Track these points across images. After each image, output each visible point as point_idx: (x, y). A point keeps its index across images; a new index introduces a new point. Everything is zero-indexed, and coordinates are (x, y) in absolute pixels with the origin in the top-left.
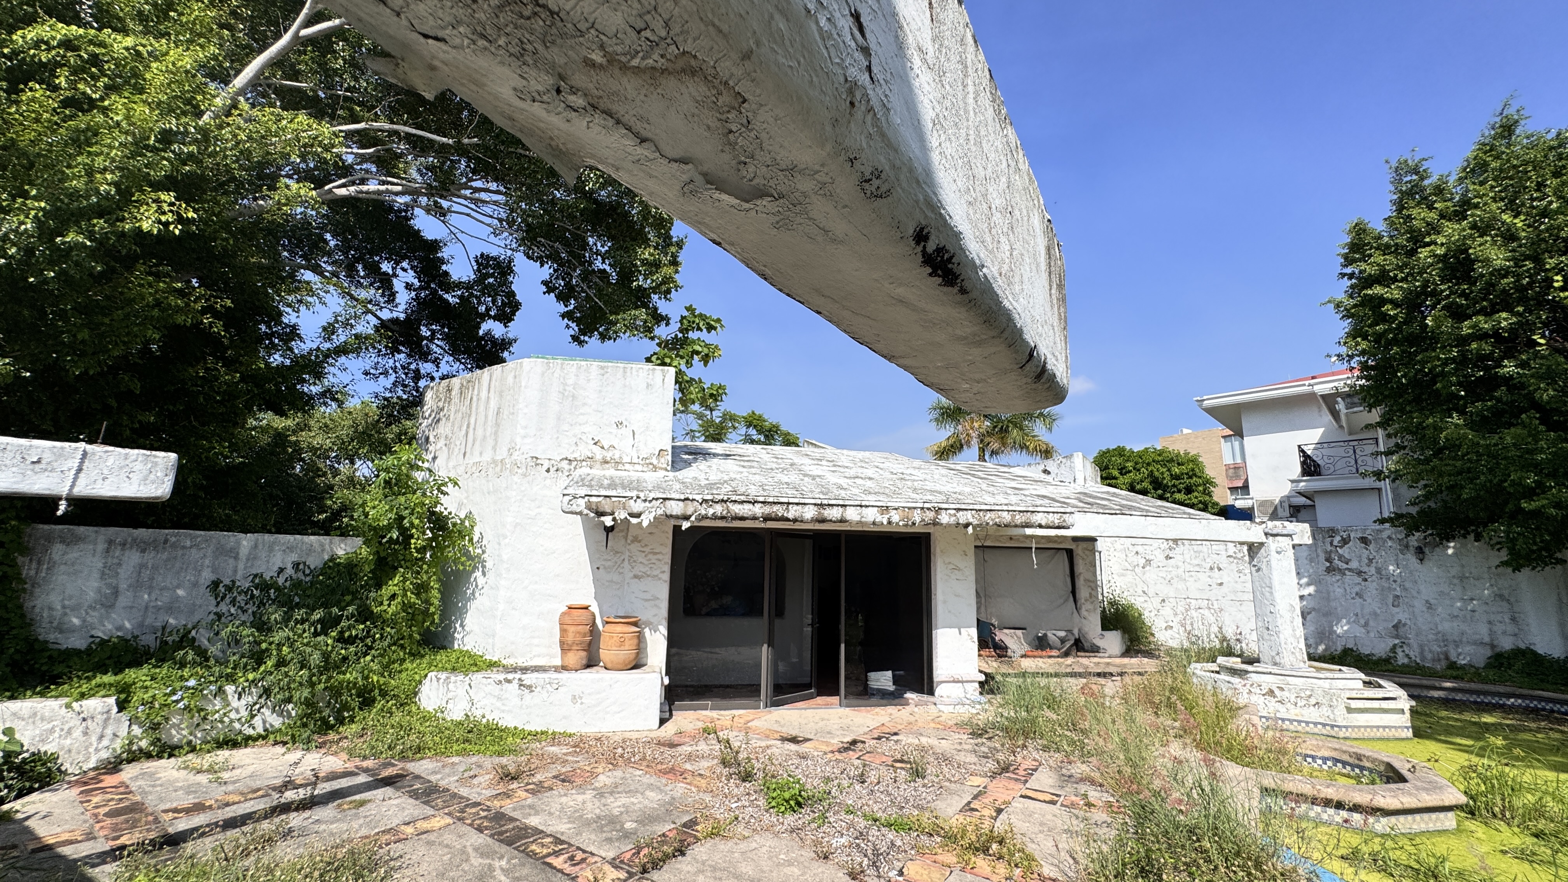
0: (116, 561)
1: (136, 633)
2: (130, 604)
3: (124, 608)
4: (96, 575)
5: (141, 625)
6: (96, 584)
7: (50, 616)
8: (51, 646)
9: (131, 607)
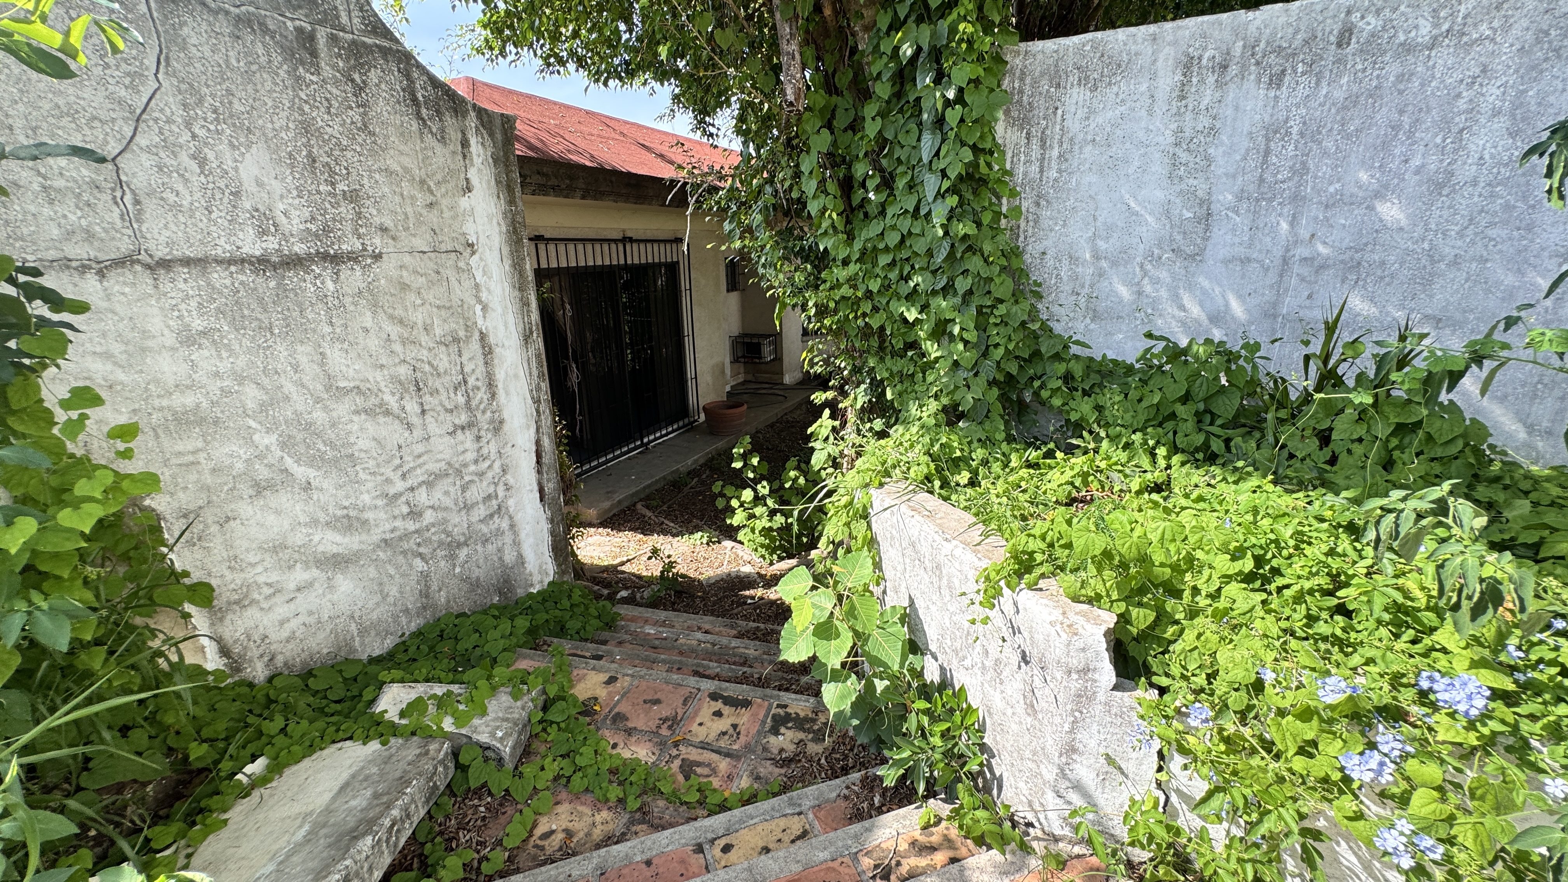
0: (1204, 122)
1: (1254, 336)
2: (1241, 251)
3: (1226, 262)
4: (1159, 168)
5: (1271, 313)
6: (1160, 195)
7: (1075, 278)
8: (1075, 349)
9: (1245, 261)
